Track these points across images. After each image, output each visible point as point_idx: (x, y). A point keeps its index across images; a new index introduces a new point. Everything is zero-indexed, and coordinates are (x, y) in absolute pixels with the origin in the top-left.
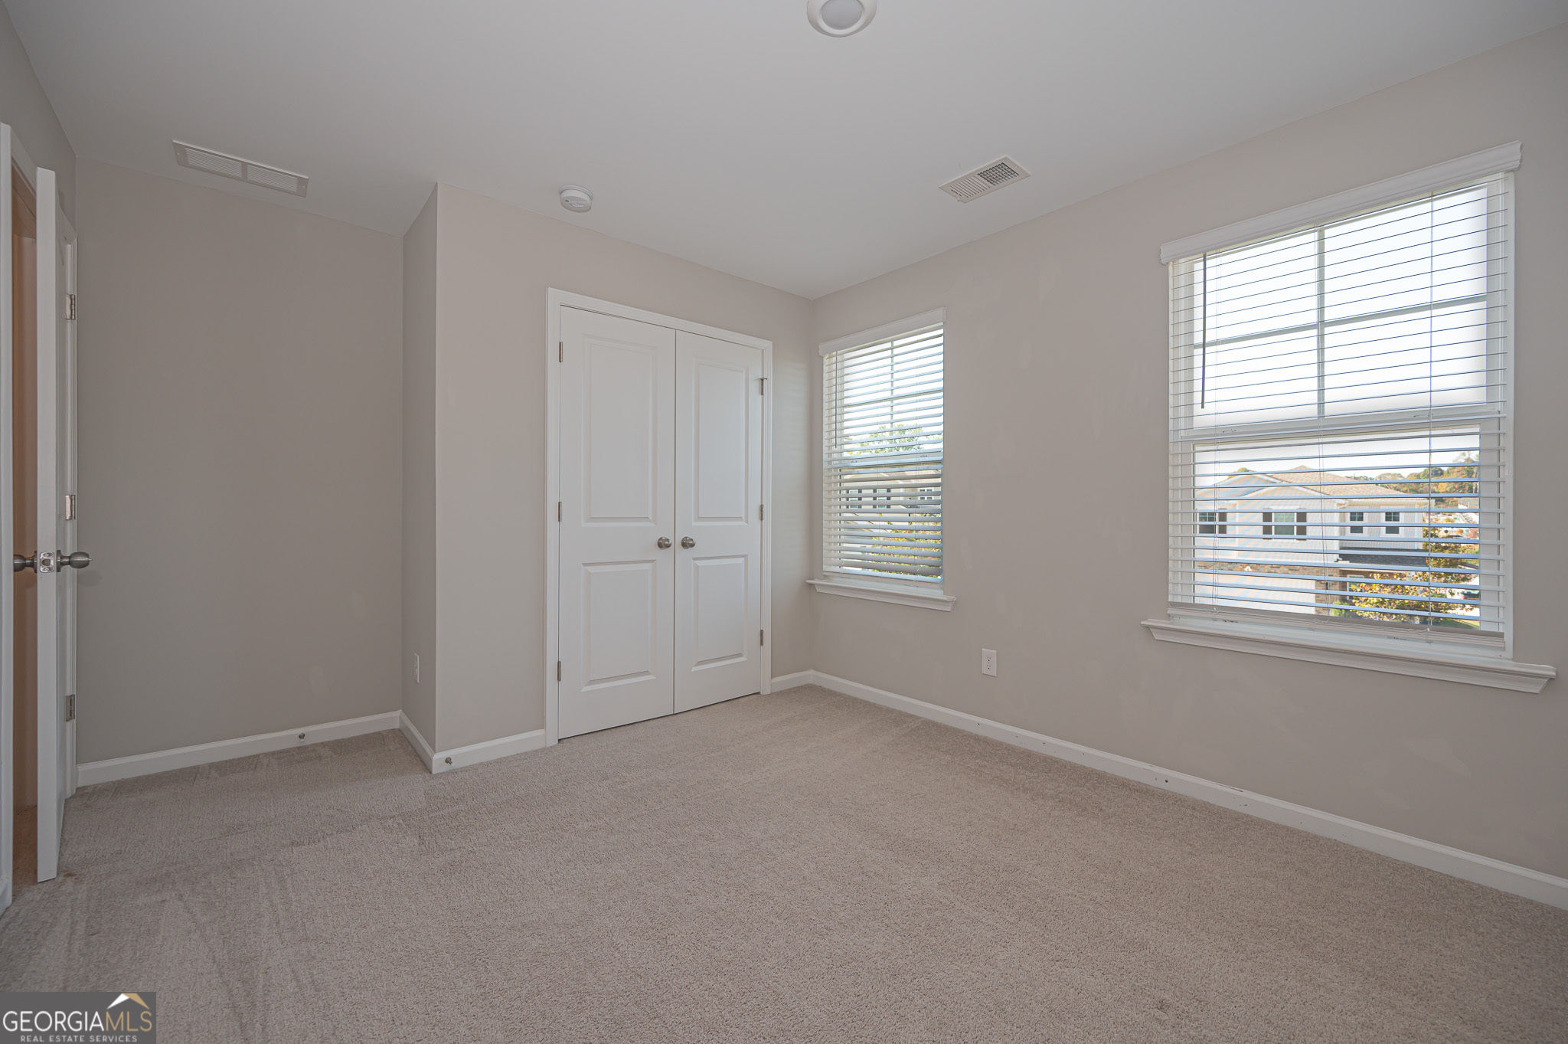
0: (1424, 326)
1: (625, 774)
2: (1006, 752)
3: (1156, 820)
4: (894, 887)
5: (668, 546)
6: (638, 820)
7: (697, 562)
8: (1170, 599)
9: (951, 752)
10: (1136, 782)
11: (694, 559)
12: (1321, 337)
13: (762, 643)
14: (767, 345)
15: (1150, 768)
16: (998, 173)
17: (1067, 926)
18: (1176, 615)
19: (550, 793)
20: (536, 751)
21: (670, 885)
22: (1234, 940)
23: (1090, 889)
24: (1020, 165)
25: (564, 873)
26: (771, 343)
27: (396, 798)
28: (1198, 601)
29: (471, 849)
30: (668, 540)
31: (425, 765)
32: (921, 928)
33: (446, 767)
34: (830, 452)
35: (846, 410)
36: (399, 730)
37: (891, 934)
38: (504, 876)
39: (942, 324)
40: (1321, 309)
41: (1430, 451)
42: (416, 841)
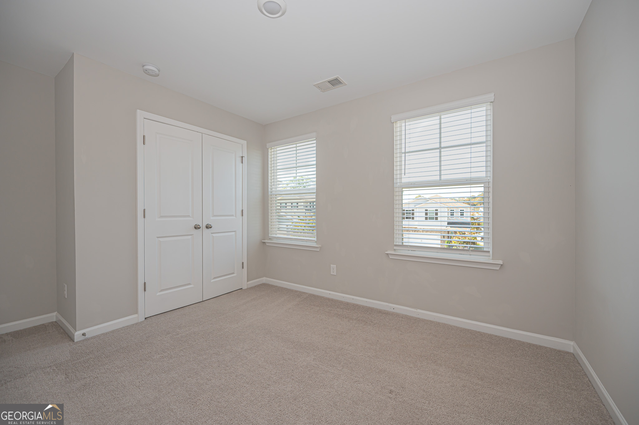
0: (469, 150)
1: (178, 331)
2: (339, 304)
3: (390, 323)
4: (296, 363)
5: (199, 228)
6: (184, 350)
7: (213, 235)
8: (395, 244)
9: (319, 306)
10: (384, 310)
11: (212, 233)
12: (440, 152)
13: (243, 268)
14: (245, 142)
15: (388, 305)
16: (335, 82)
17: (360, 368)
18: (398, 250)
19: (140, 344)
20: (133, 325)
21: (199, 377)
22: (414, 363)
23: (368, 353)
24: (343, 80)
25: (146, 380)
26: (246, 142)
27: (52, 357)
28: (404, 244)
29: (95, 376)
30: (199, 225)
31: (70, 338)
32: (306, 378)
33: (83, 338)
34: (271, 188)
35: (278, 171)
36: (56, 322)
37: (294, 383)
38: (114, 386)
39: (315, 139)
40: (440, 143)
41: (471, 192)
42: (63, 377)
